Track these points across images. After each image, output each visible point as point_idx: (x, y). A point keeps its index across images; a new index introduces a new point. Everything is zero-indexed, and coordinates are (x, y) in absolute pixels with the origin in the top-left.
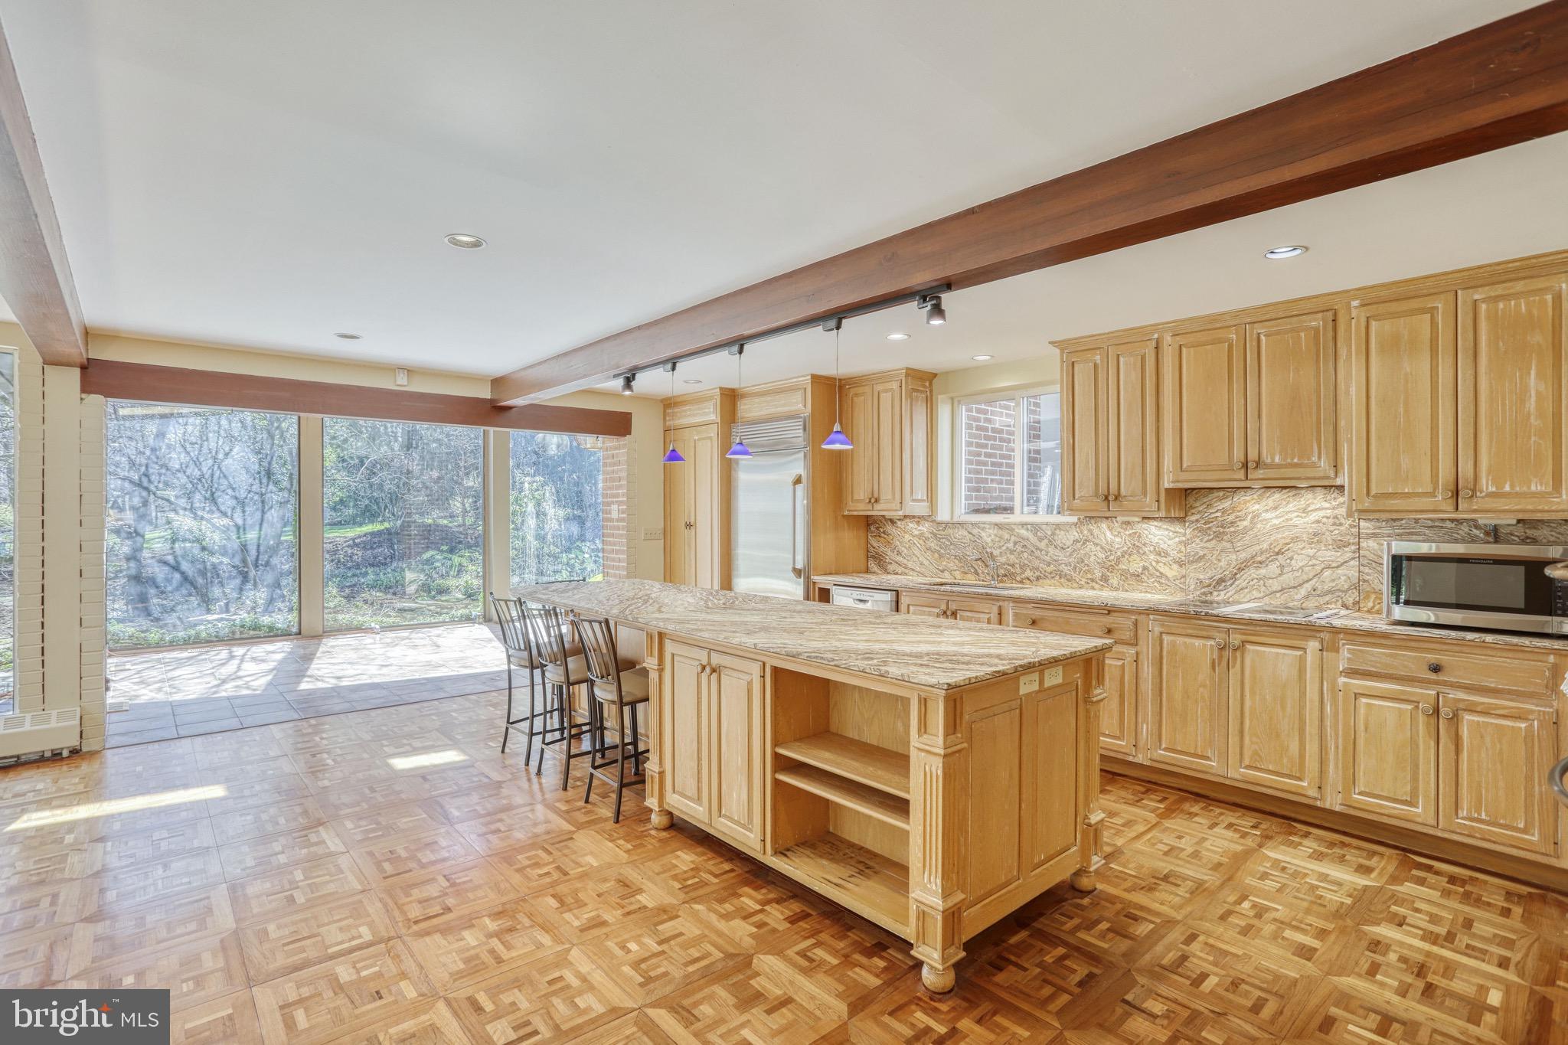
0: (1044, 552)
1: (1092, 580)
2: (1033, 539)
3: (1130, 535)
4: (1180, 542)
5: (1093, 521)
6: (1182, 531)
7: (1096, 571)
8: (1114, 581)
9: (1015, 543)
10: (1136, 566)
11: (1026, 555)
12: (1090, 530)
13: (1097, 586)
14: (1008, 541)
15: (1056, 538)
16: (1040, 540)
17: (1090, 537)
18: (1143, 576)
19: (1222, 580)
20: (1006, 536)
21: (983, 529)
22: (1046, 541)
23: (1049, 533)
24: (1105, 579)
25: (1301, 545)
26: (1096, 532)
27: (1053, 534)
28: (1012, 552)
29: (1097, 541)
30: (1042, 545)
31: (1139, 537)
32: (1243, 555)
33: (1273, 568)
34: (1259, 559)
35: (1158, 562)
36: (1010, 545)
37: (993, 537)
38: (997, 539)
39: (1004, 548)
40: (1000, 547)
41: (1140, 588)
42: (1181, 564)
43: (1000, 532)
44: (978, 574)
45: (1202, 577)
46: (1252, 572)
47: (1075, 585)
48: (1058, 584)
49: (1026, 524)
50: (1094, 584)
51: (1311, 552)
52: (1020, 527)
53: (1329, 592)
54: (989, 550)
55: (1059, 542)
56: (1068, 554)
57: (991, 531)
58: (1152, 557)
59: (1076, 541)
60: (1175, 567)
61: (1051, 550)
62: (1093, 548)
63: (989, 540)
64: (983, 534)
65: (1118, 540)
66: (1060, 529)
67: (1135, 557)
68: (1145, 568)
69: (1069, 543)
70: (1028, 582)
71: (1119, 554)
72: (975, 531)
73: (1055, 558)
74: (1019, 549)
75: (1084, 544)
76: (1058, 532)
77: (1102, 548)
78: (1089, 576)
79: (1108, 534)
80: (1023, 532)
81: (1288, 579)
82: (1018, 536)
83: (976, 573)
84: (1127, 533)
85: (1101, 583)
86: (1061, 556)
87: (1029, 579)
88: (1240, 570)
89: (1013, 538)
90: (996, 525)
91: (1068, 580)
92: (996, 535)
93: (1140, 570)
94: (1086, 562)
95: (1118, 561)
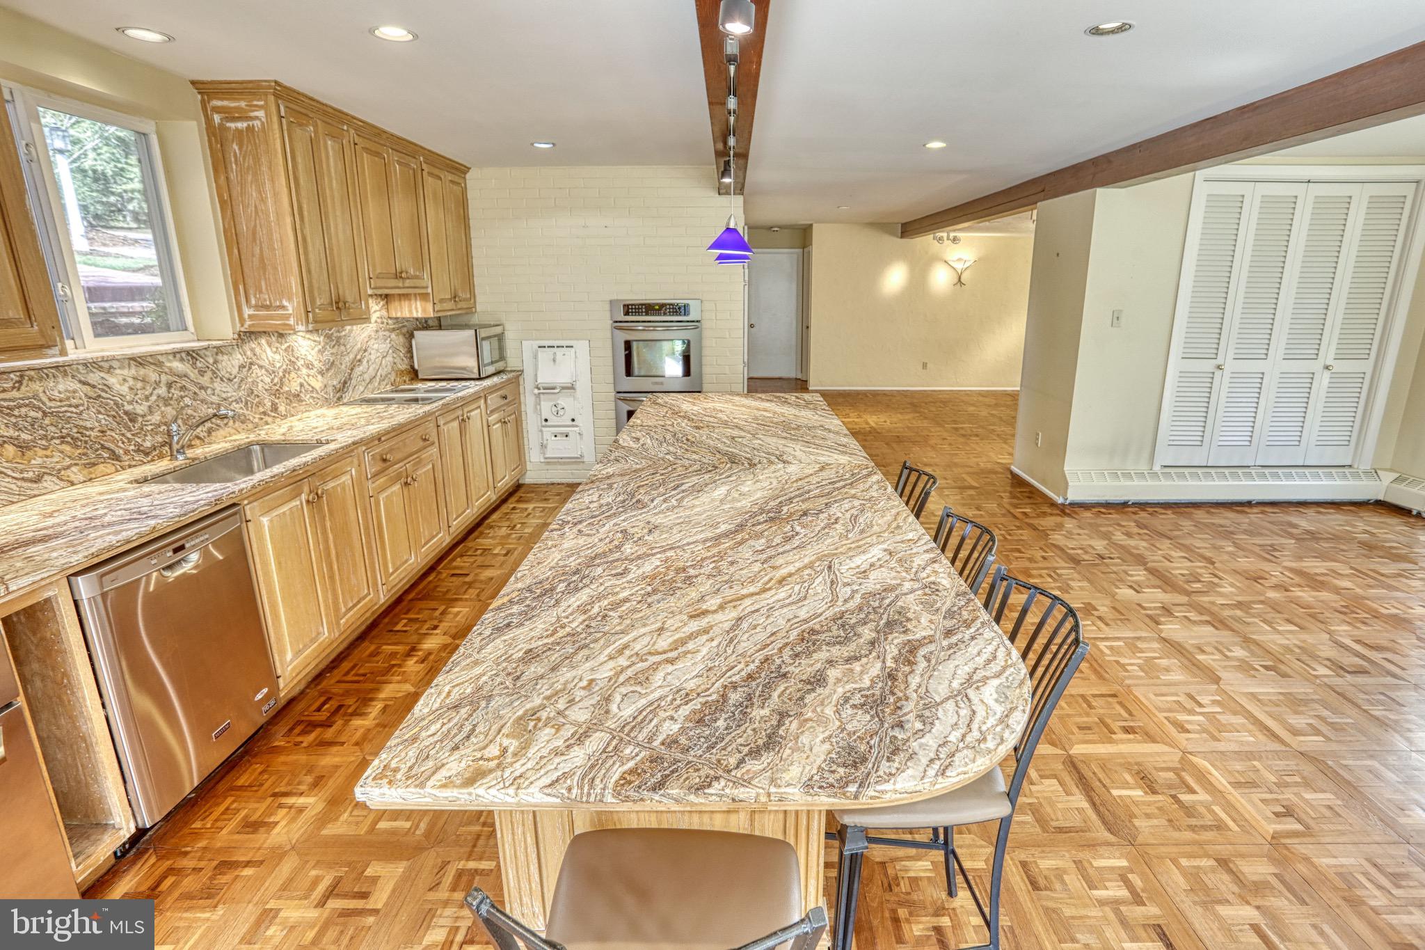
0: (209, 391)
1: (264, 413)
2: (193, 374)
3: (286, 350)
4: (319, 351)
5: (253, 337)
6: (317, 339)
7: (266, 401)
8: (282, 408)
9: (169, 386)
10: (295, 387)
11: (187, 401)
12: (252, 350)
13: (269, 420)
14: (158, 383)
15: (220, 366)
16: (202, 373)
17: (254, 358)
18: (302, 395)
19: (345, 382)
20: (153, 376)
21: (110, 370)
22: (209, 374)
23: (211, 361)
24: (275, 408)
25: (373, 341)
26: (258, 350)
27: (216, 362)
28: (167, 401)
29: (261, 363)
30: (205, 380)
31: (293, 351)
32: (352, 356)
33: (365, 362)
34: (359, 357)
35: (308, 376)
36: (162, 391)
37: (131, 382)
38: (139, 385)
39: (154, 398)
40: (147, 398)
41: (302, 408)
42: (322, 373)
43: (142, 371)
44: (118, 458)
45: (335, 383)
46: (358, 370)
47: (250, 426)
48: (233, 431)
49: (179, 352)
50: (266, 418)
51: (376, 346)
52: (171, 357)
53: (386, 376)
54: (128, 407)
55: (223, 373)
56: (236, 386)
57: (125, 372)
58: (304, 371)
59: (242, 367)
60: (319, 377)
61: (217, 385)
62: (258, 371)
63: (124, 389)
64: (112, 380)
65: (277, 357)
66: (222, 352)
67: (293, 375)
68: (302, 385)
69: (235, 371)
70: (198, 442)
71: (281, 374)
72: (94, 377)
73: (224, 395)
74: (176, 393)
75: (250, 368)
76: (220, 357)
77: (267, 371)
78: (261, 409)
79: (268, 350)
80: (177, 365)
81: (371, 372)
82: (172, 372)
83: (115, 457)
84: (283, 347)
85: (273, 414)
86: (229, 390)
87: (198, 438)
88: (352, 369)
89: (164, 378)
90: (133, 359)
91: (243, 422)
92: (135, 378)
93: (298, 388)
94: (256, 393)
95: (282, 384)
